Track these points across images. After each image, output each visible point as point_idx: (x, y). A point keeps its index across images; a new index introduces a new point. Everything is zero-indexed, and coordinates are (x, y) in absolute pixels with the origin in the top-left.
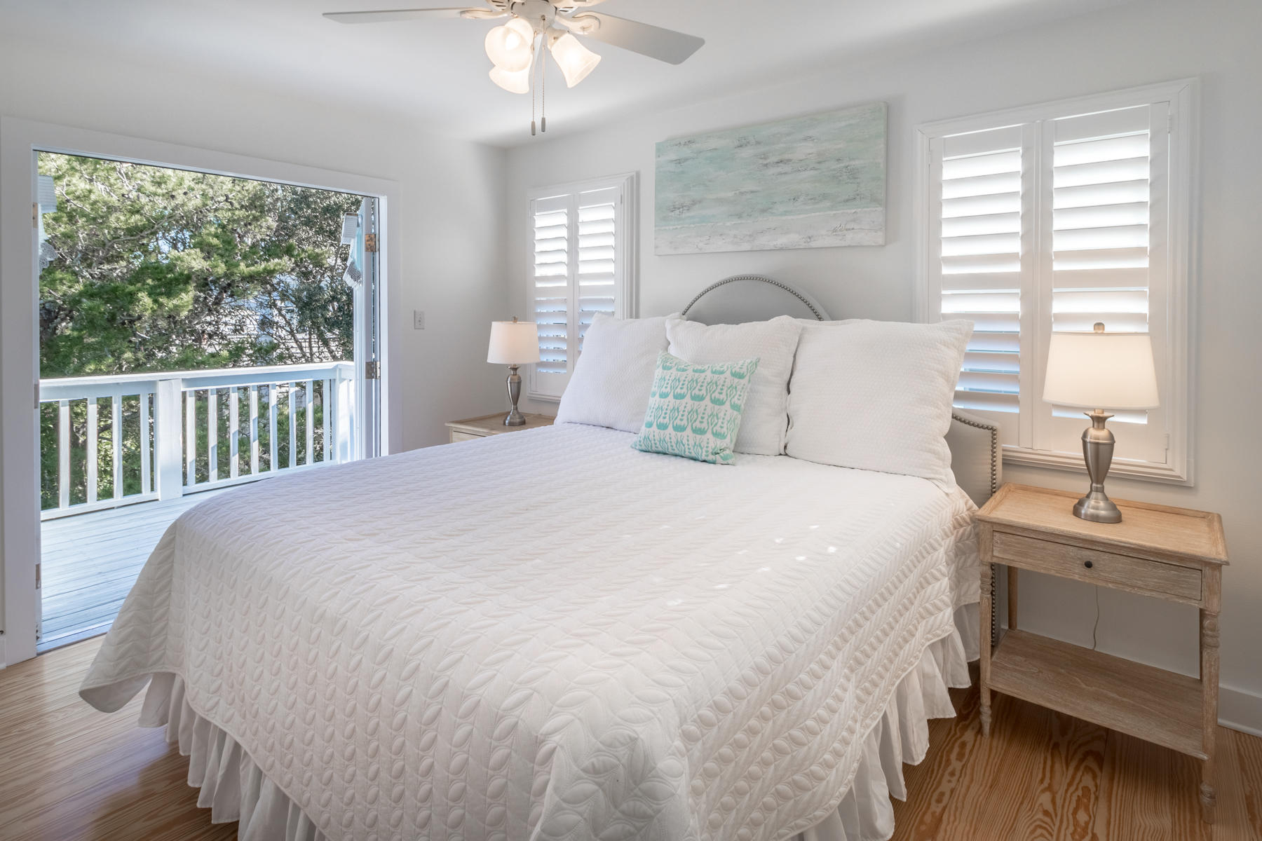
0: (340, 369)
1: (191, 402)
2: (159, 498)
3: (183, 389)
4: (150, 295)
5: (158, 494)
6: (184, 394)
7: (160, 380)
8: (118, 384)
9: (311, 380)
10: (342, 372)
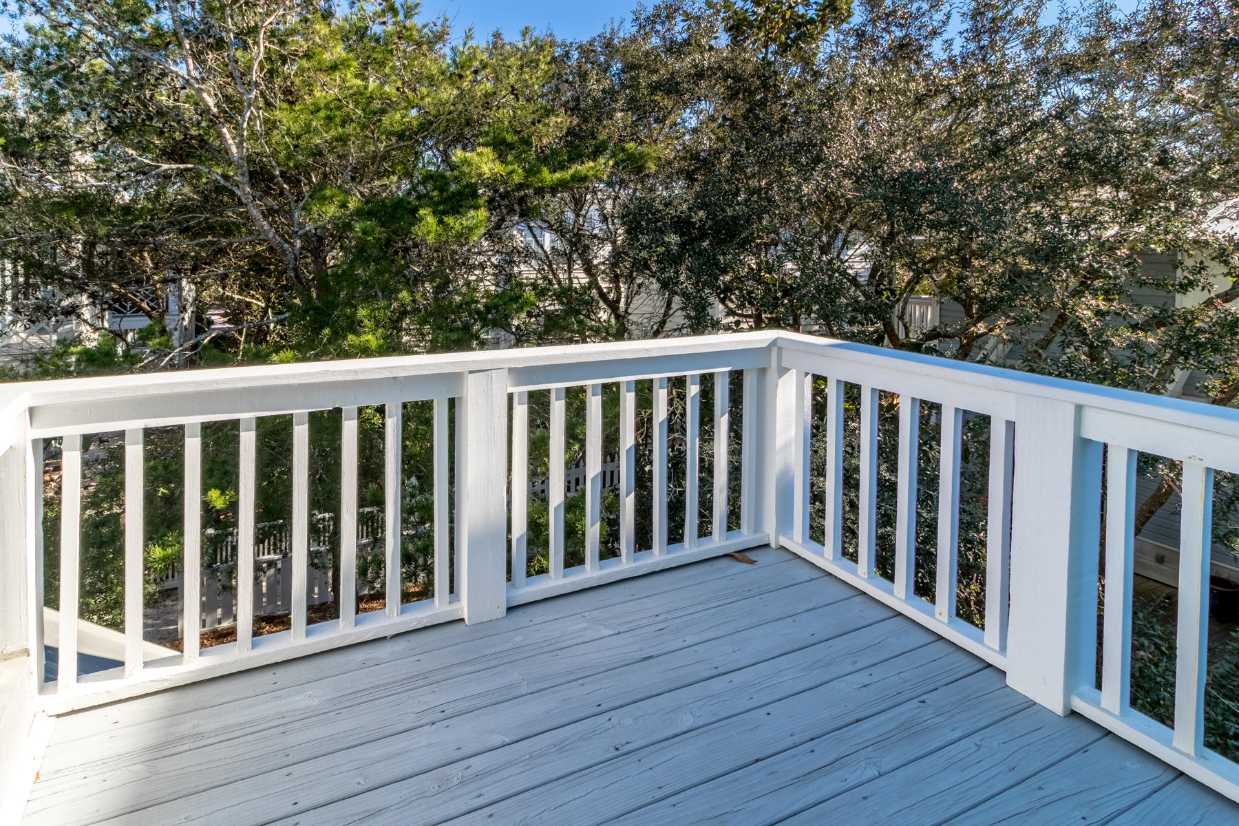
0: (780, 349)
1: (521, 412)
2: (466, 616)
3: (510, 390)
4: (434, 213)
5: (463, 608)
6: (510, 397)
7: (471, 372)
8: (395, 378)
9: (728, 369)
10: (784, 354)
